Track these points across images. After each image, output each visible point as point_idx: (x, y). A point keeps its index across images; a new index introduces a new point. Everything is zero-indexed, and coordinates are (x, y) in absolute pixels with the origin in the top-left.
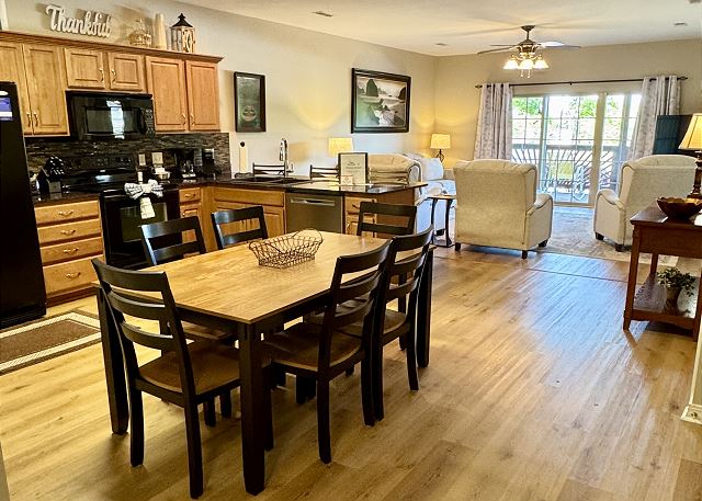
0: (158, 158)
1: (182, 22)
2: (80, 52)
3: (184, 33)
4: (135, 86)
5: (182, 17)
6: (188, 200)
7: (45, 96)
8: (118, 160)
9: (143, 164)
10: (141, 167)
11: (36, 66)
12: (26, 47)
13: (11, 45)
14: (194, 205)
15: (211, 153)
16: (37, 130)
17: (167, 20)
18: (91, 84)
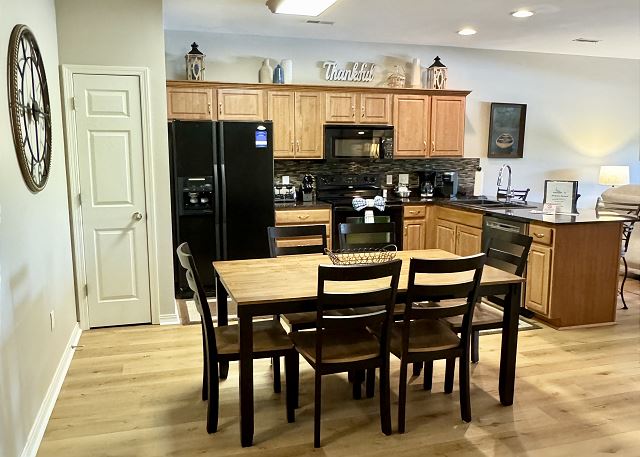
0: (404, 179)
1: (437, 63)
2: (338, 95)
3: (437, 72)
4: (381, 120)
5: (437, 59)
6: (411, 215)
7: (307, 129)
8: (366, 179)
9: (390, 182)
10: (388, 186)
11: (303, 108)
12: (298, 94)
13: (287, 93)
14: (417, 221)
15: (450, 176)
16: (298, 154)
17: (422, 62)
18: (344, 119)
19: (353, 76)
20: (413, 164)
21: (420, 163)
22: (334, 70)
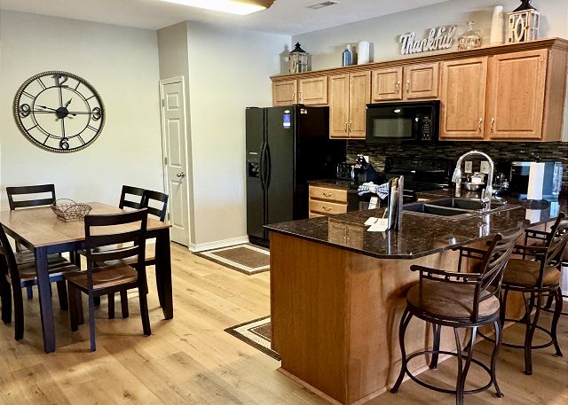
2: (384, 71)
9: (469, 170)
10: (466, 175)
11: (355, 89)
12: (352, 75)
16: (351, 134)
18: (389, 97)
19: (429, 44)
20: (501, 149)
21: (510, 148)
22: (410, 42)
